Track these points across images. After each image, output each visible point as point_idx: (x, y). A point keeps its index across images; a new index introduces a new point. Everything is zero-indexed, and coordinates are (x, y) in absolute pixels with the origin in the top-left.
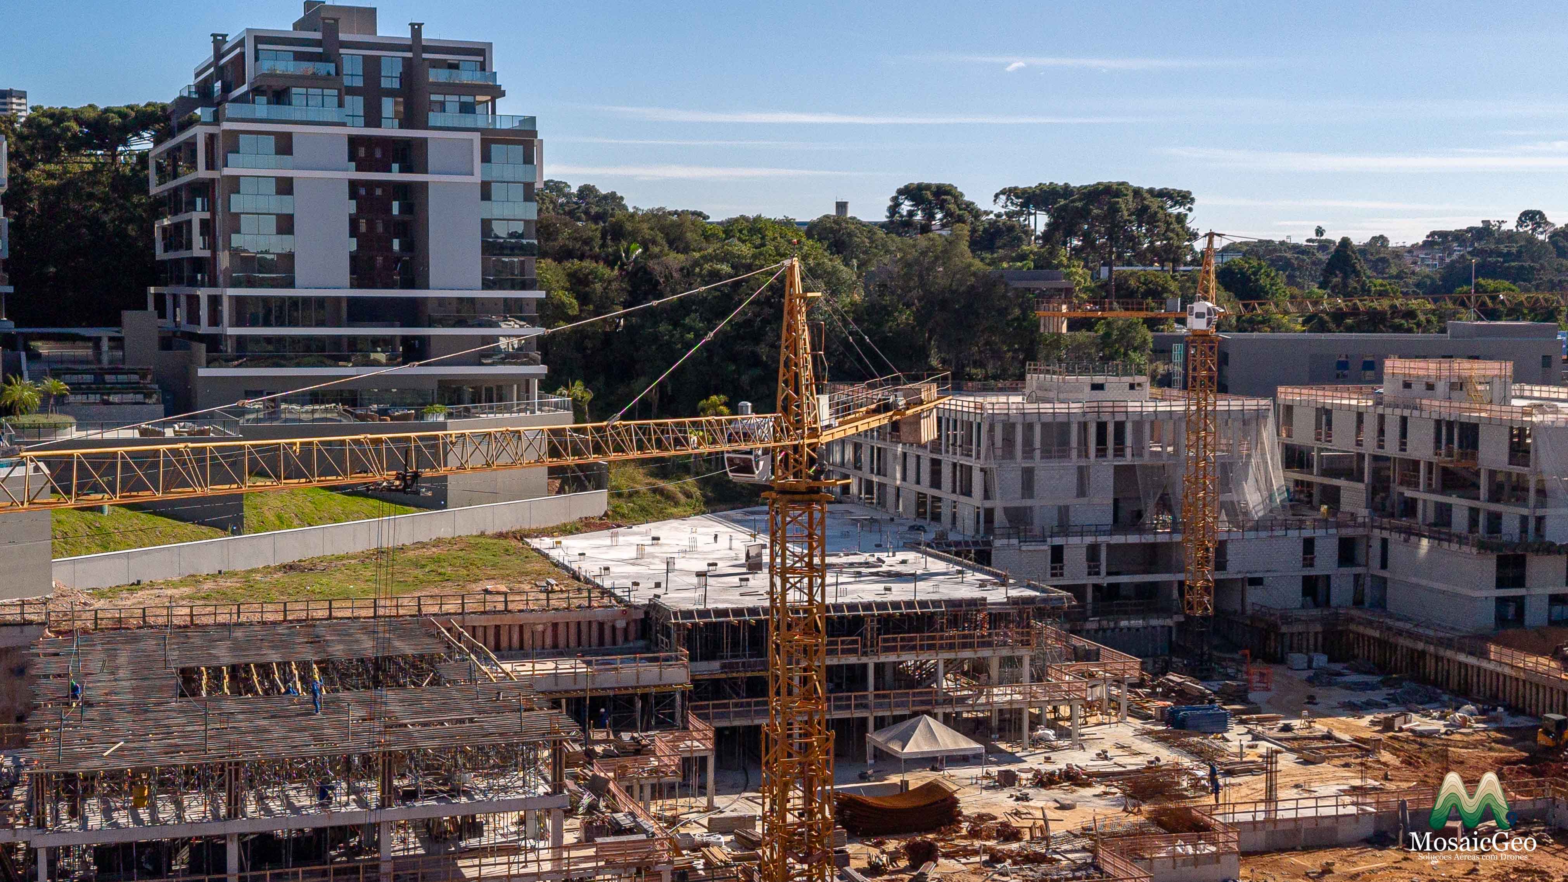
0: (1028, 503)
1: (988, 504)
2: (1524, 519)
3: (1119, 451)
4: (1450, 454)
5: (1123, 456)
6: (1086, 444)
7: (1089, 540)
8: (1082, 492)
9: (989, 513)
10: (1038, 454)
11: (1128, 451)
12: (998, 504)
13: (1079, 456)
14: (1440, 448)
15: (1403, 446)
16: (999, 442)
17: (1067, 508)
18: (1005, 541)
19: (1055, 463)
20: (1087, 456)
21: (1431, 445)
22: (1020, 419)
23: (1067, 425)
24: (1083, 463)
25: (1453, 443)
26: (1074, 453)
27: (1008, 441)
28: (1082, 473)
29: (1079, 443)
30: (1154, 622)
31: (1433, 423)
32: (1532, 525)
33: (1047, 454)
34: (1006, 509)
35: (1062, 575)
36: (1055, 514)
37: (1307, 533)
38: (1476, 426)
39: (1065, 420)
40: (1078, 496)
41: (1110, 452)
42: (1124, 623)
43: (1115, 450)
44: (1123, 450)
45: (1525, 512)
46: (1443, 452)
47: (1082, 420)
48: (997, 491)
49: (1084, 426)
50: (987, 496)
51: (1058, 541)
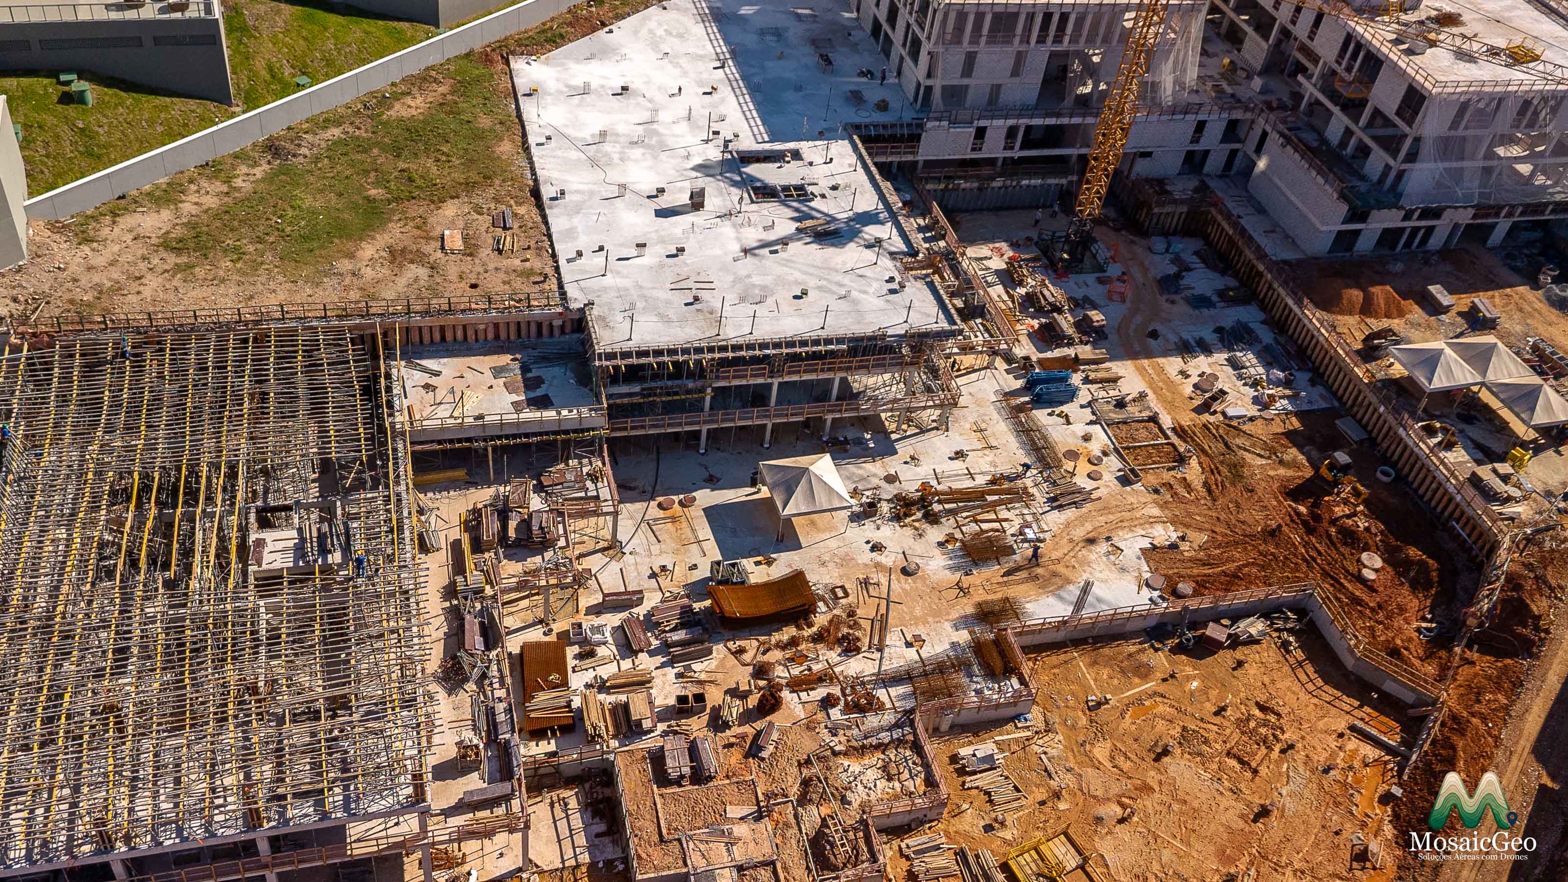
0: (965, 81)
1: (929, 82)
2: (1388, 167)
3: (1058, 39)
4: (1349, 69)
5: (1061, 42)
6: (1030, 30)
7: (1011, 122)
8: (1016, 72)
9: (929, 89)
10: (983, 40)
11: (1067, 39)
12: (937, 83)
13: (1021, 42)
14: (1343, 59)
15: (1312, 36)
16: (950, 27)
17: (999, 87)
18: (937, 123)
19: (996, 49)
20: (1028, 43)
21: (1336, 52)
22: (974, 9)
23: (1016, 15)
24: (1023, 48)
25: (1355, 61)
26: (1017, 40)
27: (959, 28)
28: (1020, 57)
29: (1024, 30)
30: (1052, 181)
31: (1345, 34)
32: (1393, 175)
33: (992, 39)
34: (944, 88)
35: (980, 149)
36: (988, 90)
37: (1201, 117)
38: (1382, 62)
39: (1015, 10)
40: (1012, 76)
41: (1050, 39)
42: (1025, 182)
43: (1055, 36)
44: (1062, 36)
45: (1391, 162)
46: (1344, 63)
47: (1031, 10)
48: (939, 72)
49: (1031, 17)
50: (929, 75)
51: (983, 123)
